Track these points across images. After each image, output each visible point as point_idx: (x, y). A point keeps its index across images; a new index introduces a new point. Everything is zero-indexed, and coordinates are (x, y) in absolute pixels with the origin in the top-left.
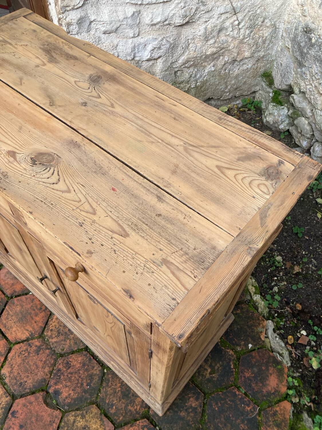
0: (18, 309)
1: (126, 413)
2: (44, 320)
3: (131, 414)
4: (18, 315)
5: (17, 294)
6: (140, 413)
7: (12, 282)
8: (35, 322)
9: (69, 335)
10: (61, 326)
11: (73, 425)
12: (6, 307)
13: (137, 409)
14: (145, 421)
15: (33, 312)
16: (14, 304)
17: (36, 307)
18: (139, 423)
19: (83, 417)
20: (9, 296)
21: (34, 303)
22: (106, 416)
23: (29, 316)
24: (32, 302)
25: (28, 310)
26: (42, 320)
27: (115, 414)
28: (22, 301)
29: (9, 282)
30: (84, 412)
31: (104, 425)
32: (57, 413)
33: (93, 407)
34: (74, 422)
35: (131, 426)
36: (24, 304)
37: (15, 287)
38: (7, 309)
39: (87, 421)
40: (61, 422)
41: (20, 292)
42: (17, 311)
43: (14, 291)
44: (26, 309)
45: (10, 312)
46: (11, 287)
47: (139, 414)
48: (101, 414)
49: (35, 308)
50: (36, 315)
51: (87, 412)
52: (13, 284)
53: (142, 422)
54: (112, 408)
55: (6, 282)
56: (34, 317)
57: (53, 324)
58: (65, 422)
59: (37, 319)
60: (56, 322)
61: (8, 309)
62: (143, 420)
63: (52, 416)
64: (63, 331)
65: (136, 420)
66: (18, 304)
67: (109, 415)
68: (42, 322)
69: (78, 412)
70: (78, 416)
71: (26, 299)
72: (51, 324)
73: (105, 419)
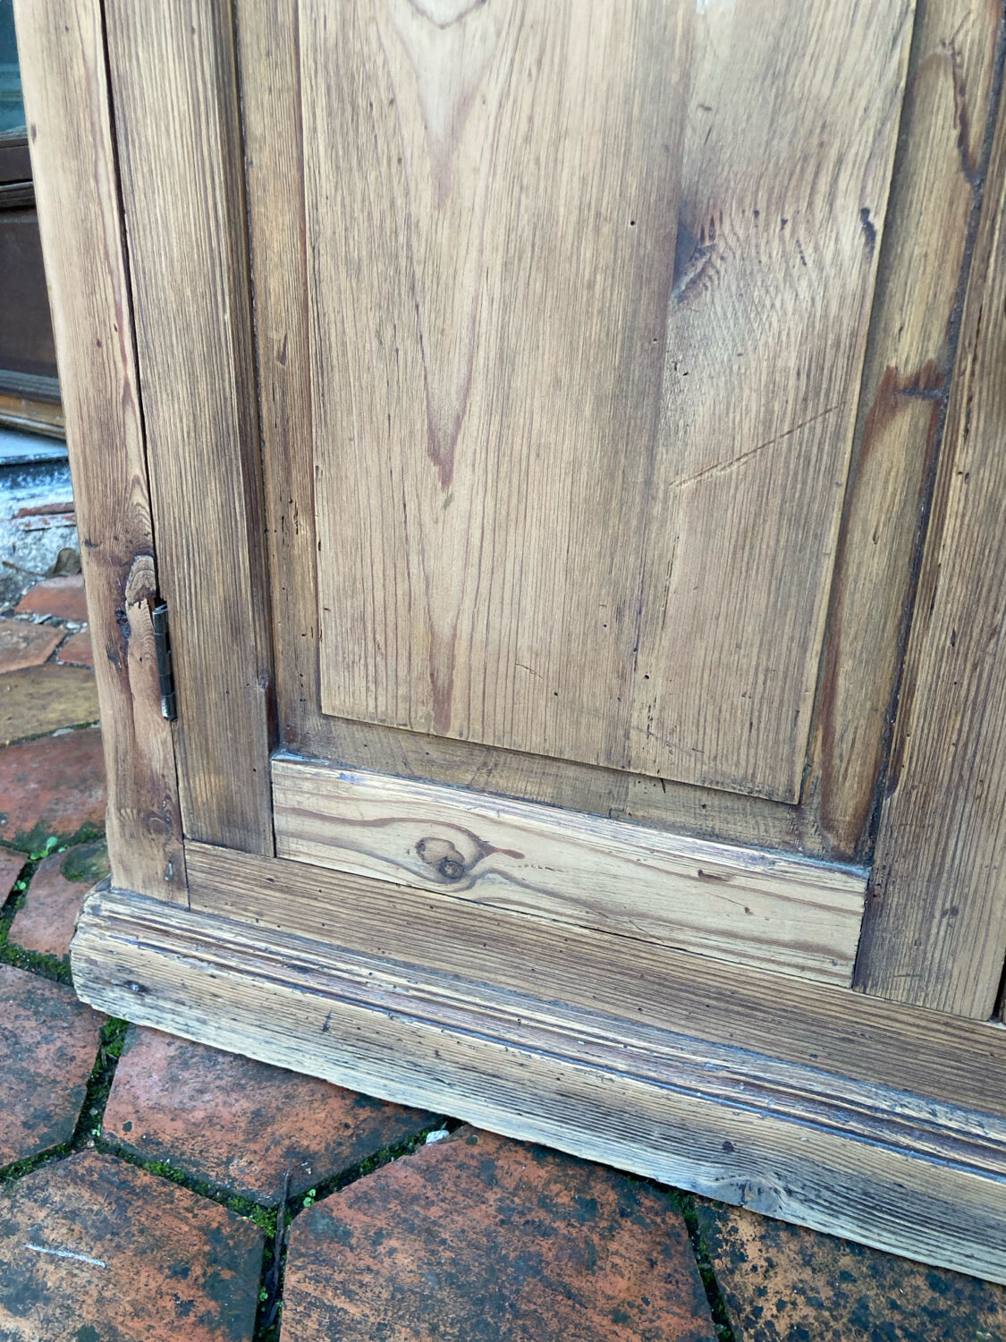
0: (403, 1260)
2: (668, 1279)
4: (427, 1303)
5: (324, 1169)
7: (243, 1105)
8: (619, 1318)
9: (970, 1320)
10: (846, 1276)
12: (291, 1279)
15: (545, 1247)
16: (342, 1235)
17: (545, 1203)
20: (266, 1196)
21: (510, 1183)
23: (529, 1285)
24: (492, 1182)
25: (494, 1248)
26: (656, 1288)
28: (397, 1195)
29: (225, 1112)
36: (434, 1212)
37: (282, 1128)
38: (300, 1296)
41: (346, 1151)
42: (406, 1279)
43: (291, 1152)
44: (473, 1245)
45: (341, 1302)
46: (252, 1135)
49: (540, 1215)
50: (589, 1263)
52: (257, 1114)
55: (199, 1115)
56: (577, 1283)
57: (776, 1283)
59: (617, 1285)
60: (781, 1260)
61: (309, 1288)
64: (893, 1306)
66: (380, 1223)
68: (669, 1296)
71: (430, 1173)
72: (761, 1292)
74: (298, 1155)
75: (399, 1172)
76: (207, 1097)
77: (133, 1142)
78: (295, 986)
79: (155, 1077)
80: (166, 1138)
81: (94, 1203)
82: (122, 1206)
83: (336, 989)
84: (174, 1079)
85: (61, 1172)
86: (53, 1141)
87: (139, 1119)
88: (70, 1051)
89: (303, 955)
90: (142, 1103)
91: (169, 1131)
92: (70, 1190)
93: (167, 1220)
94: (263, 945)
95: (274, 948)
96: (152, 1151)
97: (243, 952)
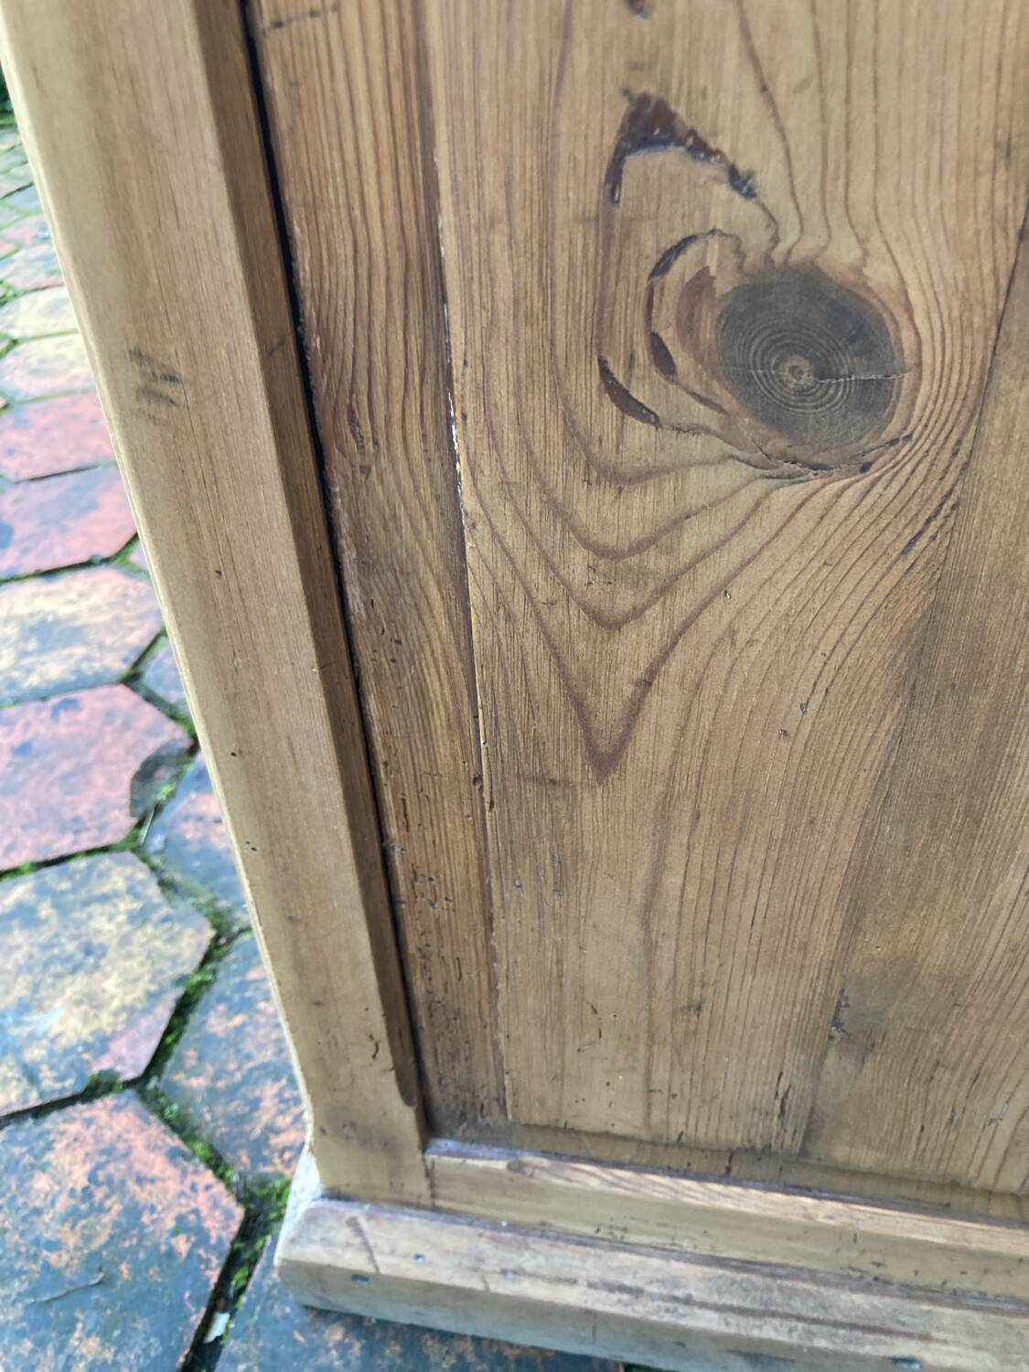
1: (232, 1092)
3: (241, 1120)
6: (267, 1161)
11: (87, 903)
13: (278, 1132)
14: (228, 1215)
18: (208, 1187)
19: (139, 918)
22: (184, 1008)
27: (210, 1039)
30: (165, 911)
31: (131, 1023)
32: (121, 822)
33: (199, 930)
34: (104, 899)
35: (173, 1155)
39: (125, 940)
40: (89, 852)
47: (257, 1158)
48: (181, 980)
51: (166, 919)
53: (215, 1204)
54: (234, 1010)
58: (90, 868)
62: (228, 1201)
63: (104, 812)
65: (216, 1163)
67: (194, 1019)
69: (153, 890)
70: (137, 896)
73: (163, 1013)
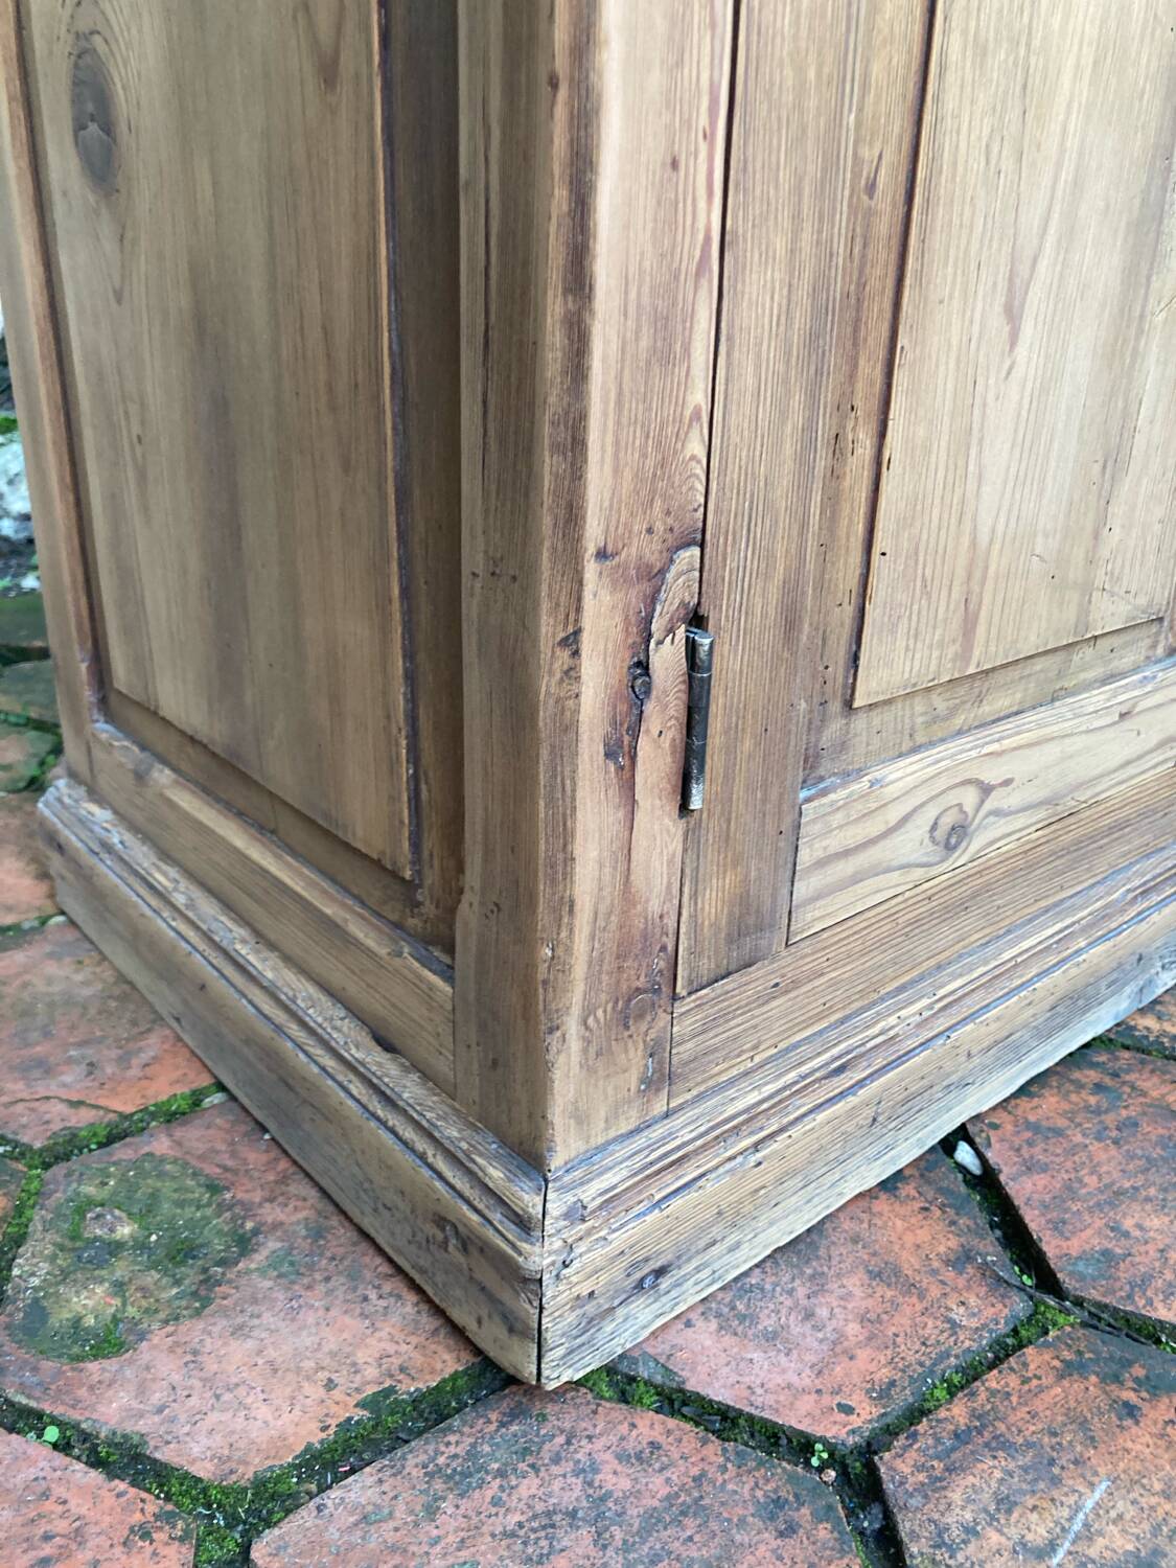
74: (962, 1259)
75: (1022, 1189)
76: (823, 1312)
77: (877, 1411)
78: (842, 1095)
79: (756, 1356)
80: (884, 1374)
81: (987, 1475)
82: (1001, 1445)
83: (879, 1062)
84: (771, 1337)
85: (913, 1502)
86: (830, 1508)
87: (837, 1392)
88: (631, 1446)
89: (835, 1051)
90: (807, 1380)
91: (872, 1365)
92: (956, 1496)
93: (1038, 1405)
94: (792, 1076)
95: (804, 1069)
96: (904, 1397)
97: (778, 1101)
